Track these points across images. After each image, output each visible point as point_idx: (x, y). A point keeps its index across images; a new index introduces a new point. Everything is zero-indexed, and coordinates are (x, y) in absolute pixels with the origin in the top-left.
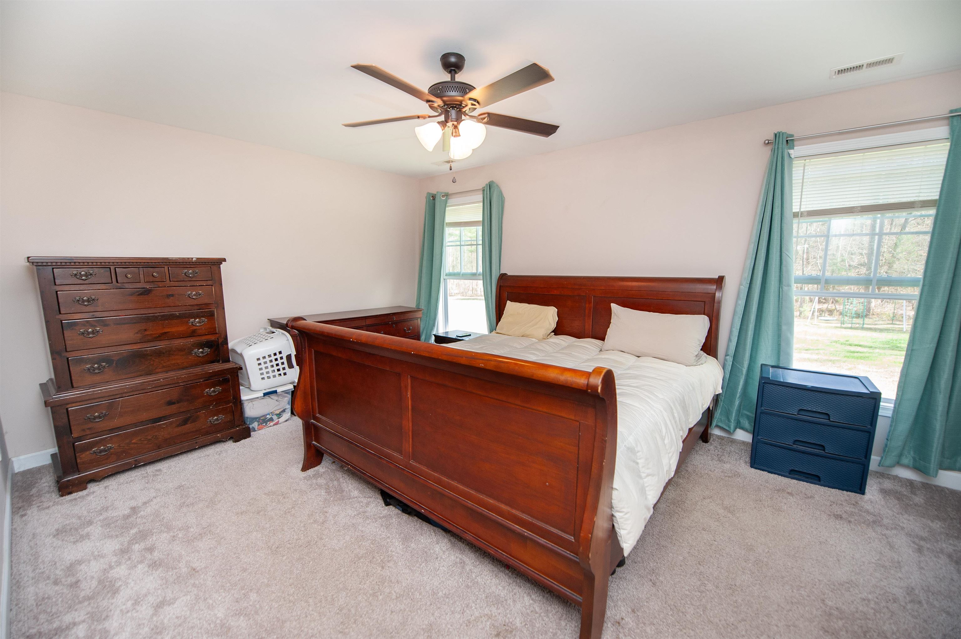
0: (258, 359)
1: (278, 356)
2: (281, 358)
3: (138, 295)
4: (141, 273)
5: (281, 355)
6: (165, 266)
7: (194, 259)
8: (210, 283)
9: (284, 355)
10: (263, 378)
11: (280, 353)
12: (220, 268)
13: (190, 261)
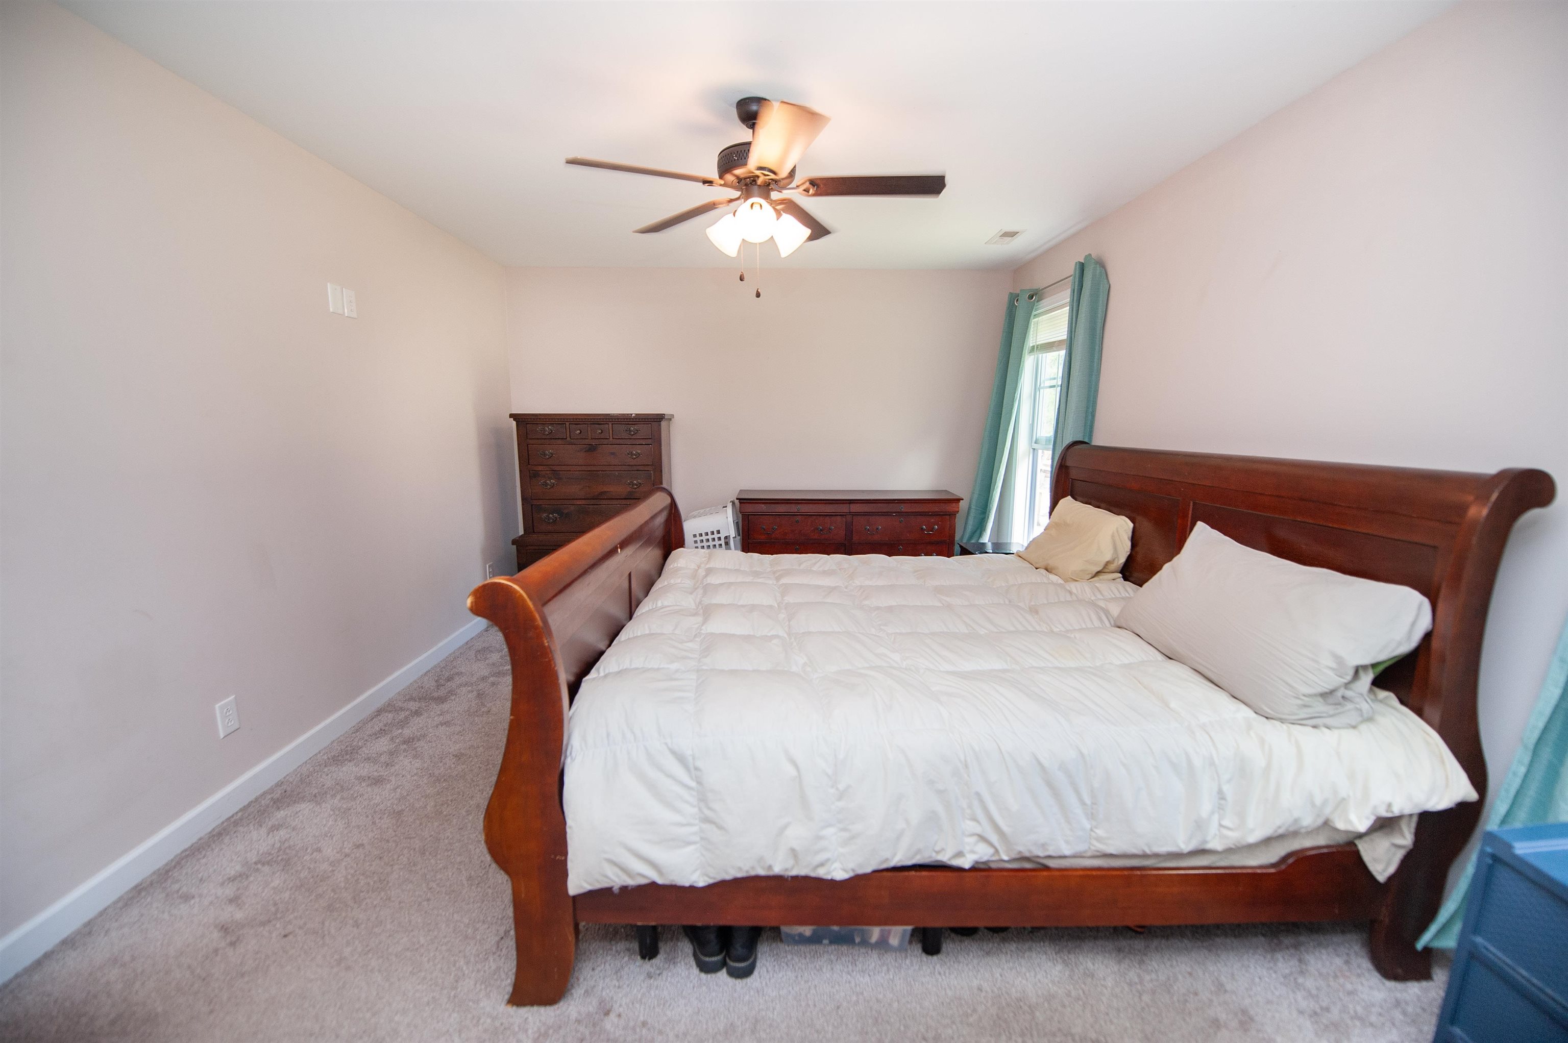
0: (695, 536)
1: (716, 536)
2: (719, 539)
3: (585, 451)
4: (589, 429)
5: (719, 535)
6: (609, 423)
7: (633, 415)
8: (649, 441)
9: (722, 536)
10: (697, 547)
11: (718, 532)
12: (660, 425)
13: (630, 418)
